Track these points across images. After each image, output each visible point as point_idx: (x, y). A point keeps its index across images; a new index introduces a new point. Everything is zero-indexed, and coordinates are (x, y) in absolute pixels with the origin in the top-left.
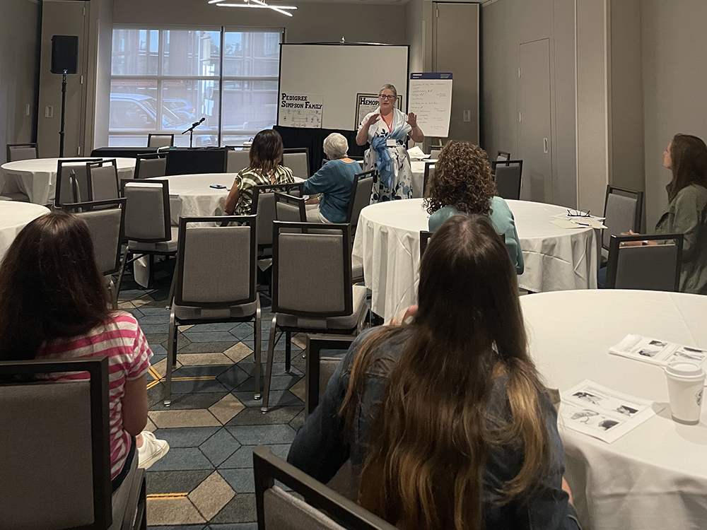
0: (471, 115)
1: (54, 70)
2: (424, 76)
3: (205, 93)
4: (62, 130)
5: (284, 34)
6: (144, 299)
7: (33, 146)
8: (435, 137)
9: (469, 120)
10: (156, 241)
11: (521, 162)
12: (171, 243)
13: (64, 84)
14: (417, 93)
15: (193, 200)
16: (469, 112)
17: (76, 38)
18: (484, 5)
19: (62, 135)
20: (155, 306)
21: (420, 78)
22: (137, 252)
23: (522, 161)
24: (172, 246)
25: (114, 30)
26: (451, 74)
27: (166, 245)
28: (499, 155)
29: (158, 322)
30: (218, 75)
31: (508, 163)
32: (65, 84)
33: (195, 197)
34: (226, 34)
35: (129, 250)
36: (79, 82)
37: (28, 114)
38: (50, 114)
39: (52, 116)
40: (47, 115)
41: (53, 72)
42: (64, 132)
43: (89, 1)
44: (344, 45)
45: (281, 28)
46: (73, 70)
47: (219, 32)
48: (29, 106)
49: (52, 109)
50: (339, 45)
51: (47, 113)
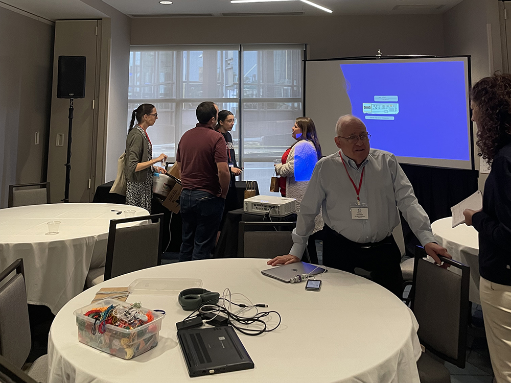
1: (59, 94)
4: (68, 161)
5: (305, 52)
7: (43, 186)
13: (71, 110)
17: (84, 58)
19: (68, 168)
25: (131, 53)
30: (238, 97)
32: (73, 109)
34: (246, 53)
36: (91, 107)
37: (38, 143)
38: (61, 143)
39: (63, 145)
40: (58, 144)
41: (59, 96)
42: (71, 164)
43: (101, 19)
44: (381, 59)
45: (303, 44)
46: (80, 94)
47: (237, 52)
48: (38, 134)
49: (63, 136)
50: (375, 59)
51: (58, 141)
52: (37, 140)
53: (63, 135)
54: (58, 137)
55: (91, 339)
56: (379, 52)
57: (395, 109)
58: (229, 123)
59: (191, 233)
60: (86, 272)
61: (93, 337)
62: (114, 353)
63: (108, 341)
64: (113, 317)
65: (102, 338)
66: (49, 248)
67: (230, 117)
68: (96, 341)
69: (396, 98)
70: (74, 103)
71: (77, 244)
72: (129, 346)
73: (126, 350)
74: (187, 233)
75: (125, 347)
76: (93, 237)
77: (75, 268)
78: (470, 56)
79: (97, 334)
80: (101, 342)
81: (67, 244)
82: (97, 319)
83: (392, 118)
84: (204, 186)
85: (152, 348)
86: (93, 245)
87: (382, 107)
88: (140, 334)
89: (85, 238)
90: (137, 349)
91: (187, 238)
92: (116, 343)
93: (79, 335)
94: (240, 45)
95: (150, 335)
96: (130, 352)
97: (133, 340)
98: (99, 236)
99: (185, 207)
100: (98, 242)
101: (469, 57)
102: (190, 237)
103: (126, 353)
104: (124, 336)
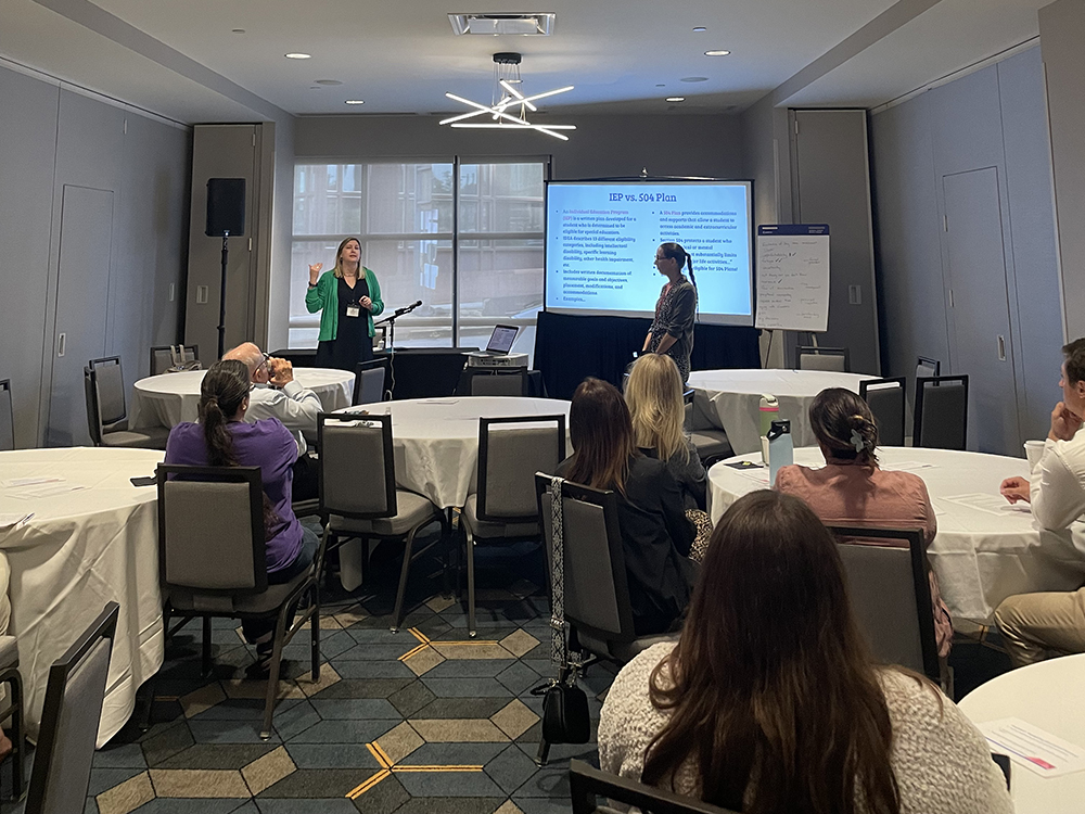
0: (862, 294)
1: (209, 233)
2: (782, 230)
3: (425, 255)
4: (222, 322)
5: (550, 165)
6: (355, 613)
8: (803, 332)
9: (859, 302)
10: (374, 516)
11: (965, 379)
12: (396, 520)
13: (224, 252)
14: (770, 258)
15: (424, 447)
16: (858, 288)
17: (241, 182)
18: (875, 112)
20: (372, 625)
21: (775, 233)
22: (343, 533)
23: (967, 377)
24: (396, 526)
25: (296, 167)
26: (827, 226)
27: (389, 523)
28: (920, 363)
29: (379, 657)
30: (451, 232)
31: (936, 380)
32: (227, 251)
33: (429, 443)
34: (462, 167)
35: (331, 529)
36: (246, 247)
37: (173, 299)
38: (203, 298)
39: (206, 302)
40: (199, 300)
43: (261, 123)
44: (646, 181)
45: (546, 157)
46: (237, 230)
47: (452, 165)
48: (173, 286)
49: (207, 290)
50: (639, 181)
51: (200, 296)
52: (172, 295)
53: (207, 287)
54: (200, 291)
56: (645, 171)
70: (228, 243)
94: (456, 156)
101: (753, 182)
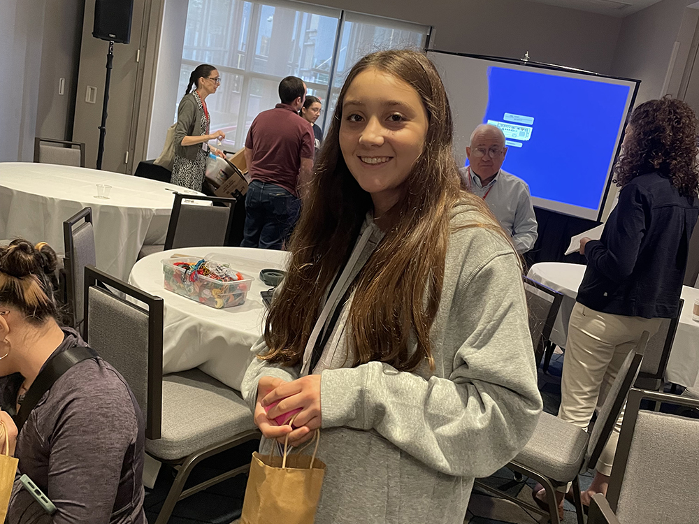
4: (103, 124)
13: (110, 57)
30: (326, 83)
32: (112, 56)
34: (347, 25)
36: (134, 59)
37: (62, 93)
38: (92, 99)
39: (94, 102)
40: (88, 100)
41: (96, 34)
42: (106, 127)
44: (527, 65)
45: (428, 26)
46: (124, 38)
47: (337, 20)
48: (63, 81)
49: (96, 91)
50: (519, 64)
51: (89, 96)
52: (62, 89)
53: (96, 88)
54: (89, 91)
55: (179, 287)
56: (527, 55)
57: (525, 134)
58: (313, 112)
59: (256, 231)
60: (140, 247)
61: (182, 285)
62: (203, 302)
63: (197, 290)
64: (204, 270)
65: (192, 287)
66: (101, 212)
67: (316, 104)
68: (184, 289)
69: (531, 120)
70: (114, 49)
71: (133, 213)
72: (220, 297)
73: (216, 300)
74: (251, 230)
75: (216, 296)
76: (150, 210)
77: (128, 239)
78: (641, 81)
79: (188, 282)
80: (190, 291)
81: (122, 211)
82: (187, 270)
83: (520, 145)
84: (280, 181)
85: (239, 305)
86: (149, 218)
87: (511, 129)
88: (232, 288)
89: (141, 209)
90: (227, 301)
91: (250, 235)
92: (207, 293)
93: (165, 283)
94: (343, 11)
95: (240, 292)
96: (220, 302)
97: (225, 292)
98: (157, 210)
99: (253, 200)
100: (156, 216)
101: (638, 82)
102: (254, 236)
103: (217, 302)
104: (216, 286)
